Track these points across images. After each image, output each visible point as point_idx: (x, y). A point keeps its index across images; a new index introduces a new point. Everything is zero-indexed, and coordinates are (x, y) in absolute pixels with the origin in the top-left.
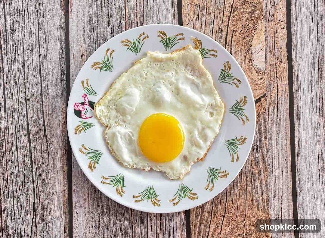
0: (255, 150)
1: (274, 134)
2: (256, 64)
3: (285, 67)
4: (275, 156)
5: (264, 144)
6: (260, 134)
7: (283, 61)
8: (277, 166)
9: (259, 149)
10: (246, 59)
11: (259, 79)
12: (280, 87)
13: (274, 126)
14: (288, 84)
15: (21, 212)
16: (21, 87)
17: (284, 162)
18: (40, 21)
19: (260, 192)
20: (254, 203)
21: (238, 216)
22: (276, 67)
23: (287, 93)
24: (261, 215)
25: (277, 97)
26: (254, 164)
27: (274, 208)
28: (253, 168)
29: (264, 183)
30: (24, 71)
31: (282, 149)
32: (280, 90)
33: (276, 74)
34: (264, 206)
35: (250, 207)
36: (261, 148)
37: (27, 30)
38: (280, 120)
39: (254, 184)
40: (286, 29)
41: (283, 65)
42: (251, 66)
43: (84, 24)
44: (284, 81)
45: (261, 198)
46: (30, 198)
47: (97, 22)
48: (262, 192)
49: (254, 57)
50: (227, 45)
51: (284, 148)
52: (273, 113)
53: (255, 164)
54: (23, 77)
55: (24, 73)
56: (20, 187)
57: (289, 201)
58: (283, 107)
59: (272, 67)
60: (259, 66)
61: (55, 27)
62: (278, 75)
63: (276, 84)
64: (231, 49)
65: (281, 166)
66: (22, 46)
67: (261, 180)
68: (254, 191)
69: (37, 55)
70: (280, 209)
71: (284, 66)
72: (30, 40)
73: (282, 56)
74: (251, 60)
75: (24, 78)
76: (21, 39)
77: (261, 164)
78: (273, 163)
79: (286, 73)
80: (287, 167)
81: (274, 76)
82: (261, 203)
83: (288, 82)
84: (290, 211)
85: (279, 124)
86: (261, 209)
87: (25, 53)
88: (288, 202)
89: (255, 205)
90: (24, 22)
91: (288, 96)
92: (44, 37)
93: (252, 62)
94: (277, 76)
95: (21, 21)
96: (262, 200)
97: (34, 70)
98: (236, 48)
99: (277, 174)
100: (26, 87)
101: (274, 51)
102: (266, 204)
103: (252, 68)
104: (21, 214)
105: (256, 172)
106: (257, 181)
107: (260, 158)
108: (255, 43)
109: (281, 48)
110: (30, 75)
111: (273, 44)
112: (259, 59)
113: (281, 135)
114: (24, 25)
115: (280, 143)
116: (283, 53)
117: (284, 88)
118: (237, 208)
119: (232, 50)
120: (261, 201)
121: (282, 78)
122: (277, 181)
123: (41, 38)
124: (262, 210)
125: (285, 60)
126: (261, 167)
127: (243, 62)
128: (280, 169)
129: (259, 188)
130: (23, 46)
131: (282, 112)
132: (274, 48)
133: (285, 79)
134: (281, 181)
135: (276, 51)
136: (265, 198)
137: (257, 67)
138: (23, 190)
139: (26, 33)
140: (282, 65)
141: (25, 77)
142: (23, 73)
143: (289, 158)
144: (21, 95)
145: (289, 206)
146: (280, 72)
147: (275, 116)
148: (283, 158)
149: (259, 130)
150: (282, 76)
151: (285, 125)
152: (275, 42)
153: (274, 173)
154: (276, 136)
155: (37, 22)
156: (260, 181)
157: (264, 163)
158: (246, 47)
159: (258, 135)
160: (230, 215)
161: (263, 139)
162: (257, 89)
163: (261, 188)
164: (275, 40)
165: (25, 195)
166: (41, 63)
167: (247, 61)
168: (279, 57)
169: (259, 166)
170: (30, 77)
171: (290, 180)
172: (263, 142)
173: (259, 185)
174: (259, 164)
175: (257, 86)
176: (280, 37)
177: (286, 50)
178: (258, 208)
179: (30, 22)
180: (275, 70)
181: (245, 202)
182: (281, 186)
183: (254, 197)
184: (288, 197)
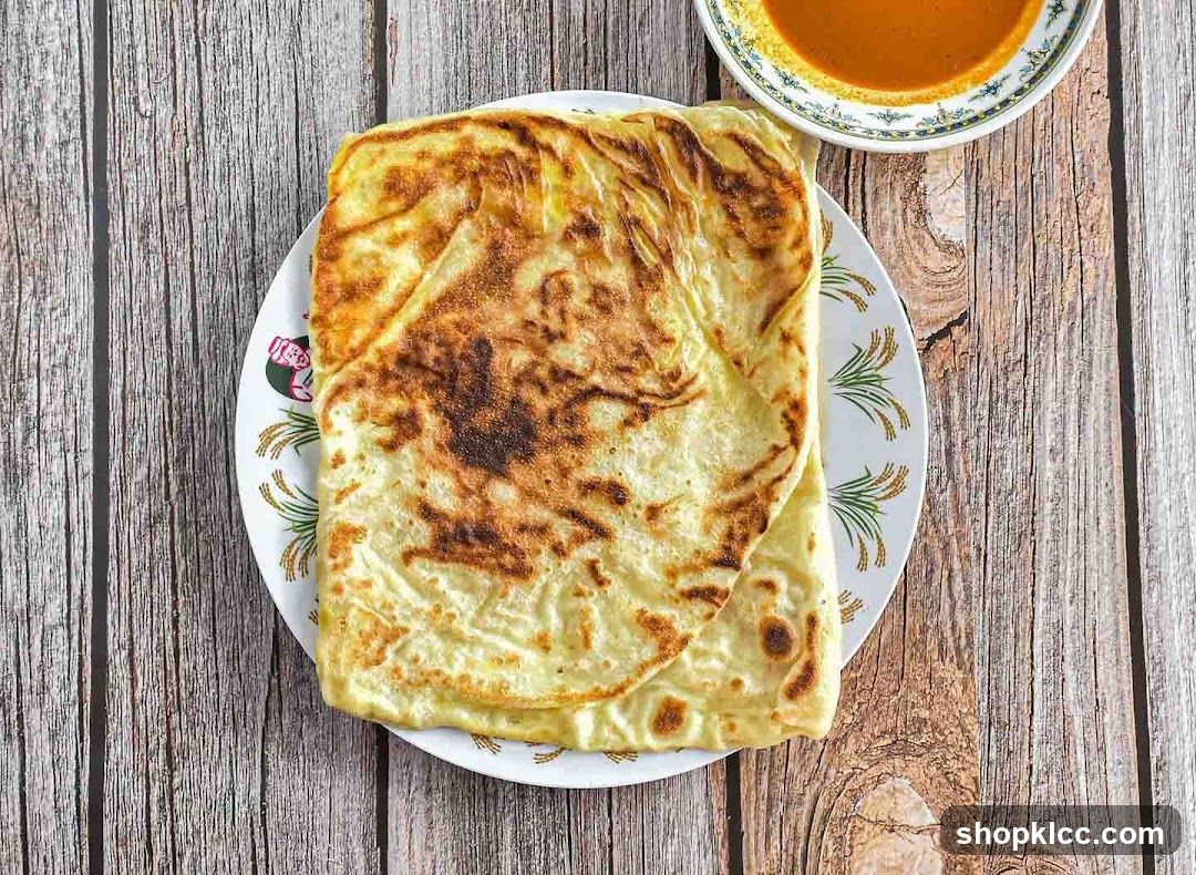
0: (935, 481)
1: (1073, 407)
2: (938, 224)
3: (1105, 207)
4: (1074, 473)
5: (961, 464)
6: (949, 434)
7: (1098, 190)
8: (1082, 500)
9: (944, 479)
10: (908, 210)
11: (948, 269)
12: (1088, 265)
13: (1073, 381)
14: (1112, 257)
15: (236, 655)
16: (241, 287)
17: (1103, 492)
18: (302, 95)
19: (946, 607)
20: (929, 639)
21: (879, 677)
22: (1077, 208)
23: (1111, 283)
24: (948, 675)
25: (1080, 296)
26: (930, 523)
27: (1073, 628)
28: (926, 534)
29: (958, 579)
30: (253, 240)
31: (1097, 452)
32: (1090, 277)
33: (1076, 227)
34: (958, 649)
35: (917, 650)
36: (951, 476)
37: (265, 120)
38: (1090, 363)
39: (929, 582)
40: (1106, 95)
41: (1099, 201)
42: (922, 232)
43: (431, 103)
44: (1101, 249)
45: (949, 625)
46: (264, 616)
47: (470, 98)
48: (953, 607)
49: (931, 203)
50: (852, 168)
51: (1103, 448)
52: (1070, 343)
53: (934, 523)
54: (250, 258)
55: (253, 245)
56: (235, 583)
57: (1119, 606)
58: (1098, 325)
59: (1065, 207)
60: (948, 230)
61: (346, 112)
62: (1082, 229)
63: (1077, 259)
64: (864, 180)
65: (1092, 503)
66: (248, 166)
67: (951, 571)
68: (929, 602)
69: (293, 194)
70: (1089, 633)
71: (1103, 203)
72: (272, 150)
73: (1096, 175)
74: (922, 213)
75: (253, 259)
76: (246, 146)
77: (951, 522)
78: (1071, 495)
79: (1107, 224)
80: (1111, 505)
81: (1072, 234)
82: (950, 640)
83: (1112, 251)
84: (1122, 637)
85: (1086, 376)
86: (949, 655)
87: (256, 185)
88: (1115, 609)
89: (932, 645)
90: (254, 97)
91: (1115, 293)
92: (313, 140)
93: (925, 220)
94: (1079, 234)
95: (247, 91)
96: (953, 628)
97: (283, 237)
98: (878, 179)
99: (1082, 528)
100: (258, 286)
101: (1070, 158)
102: (963, 642)
103: (927, 236)
104: (236, 662)
105: (937, 545)
106: (937, 573)
107: (949, 505)
108: (936, 163)
109: (1092, 150)
110: (269, 251)
111: (1069, 140)
112: (946, 212)
113: (1093, 409)
114: (255, 106)
115: (1091, 434)
116: (1097, 166)
117: (1102, 268)
118: (876, 652)
119: (867, 183)
120: (947, 634)
121: (1096, 240)
122: (1082, 548)
123: (304, 146)
124: (952, 661)
125: (1104, 186)
126: (950, 533)
127: (900, 218)
128: (1091, 511)
129: (944, 594)
130: (251, 165)
131: (1096, 341)
132: (1069, 149)
133: (1105, 243)
134: (1093, 548)
135: (1077, 158)
136: (962, 624)
137: (941, 234)
138: (241, 591)
139: (263, 129)
140: (1095, 201)
141: (256, 257)
142: (249, 245)
143: (1119, 477)
144: (241, 311)
145: (1117, 623)
146: (1090, 223)
147: (1075, 352)
148: (1097, 480)
149: (947, 420)
150: (1095, 232)
151: (1104, 379)
152: (1074, 130)
153: (1072, 524)
154: (1079, 412)
155: (294, 97)
156: (946, 573)
157: (959, 520)
158: (909, 174)
159: (943, 438)
160: (856, 672)
161: (958, 449)
162: (940, 300)
163: (951, 596)
164: (1075, 127)
165: (248, 603)
166: (302, 216)
167: (911, 216)
168: (1087, 179)
169: (946, 528)
170: (269, 258)
171: (1121, 545)
172: (958, 457)
173: (945, 584)
174: (945, 521)
175: (940, 289)
176: (1088, 118)
177: (1106, 157)
178: (940, 653)
179: (272, 95)
180: (1074, 216)
181: (901, 636)
182: (1092, 561)
183: (929, 623)
184: (1115, 596)
